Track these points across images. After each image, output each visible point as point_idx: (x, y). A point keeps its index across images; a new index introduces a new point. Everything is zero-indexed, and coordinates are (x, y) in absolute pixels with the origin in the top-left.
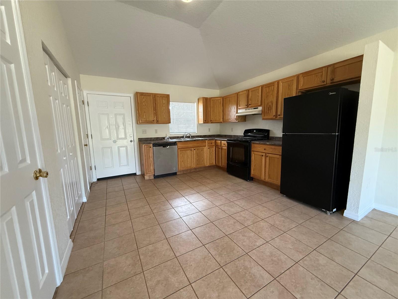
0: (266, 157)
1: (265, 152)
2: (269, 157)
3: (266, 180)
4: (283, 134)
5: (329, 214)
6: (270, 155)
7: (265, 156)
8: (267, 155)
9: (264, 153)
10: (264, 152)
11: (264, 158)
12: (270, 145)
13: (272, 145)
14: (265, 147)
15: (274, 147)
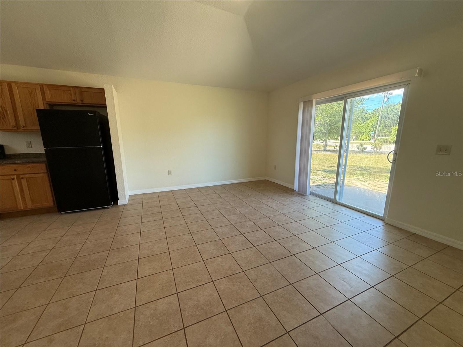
0: (19, 180)
1: (16, 173)
2: (25, 178)
3: (29, 207)
4: (45, 149)
5: (110, 208)
6: (27, 176)
7: (17, 180)
8: (21, 176)
9: (14, 175)
10: (14, 173)
11: (16, 182)
12: (22, 163)
13: (28, 163)
14: (14, 167)
15: (31, 165)
